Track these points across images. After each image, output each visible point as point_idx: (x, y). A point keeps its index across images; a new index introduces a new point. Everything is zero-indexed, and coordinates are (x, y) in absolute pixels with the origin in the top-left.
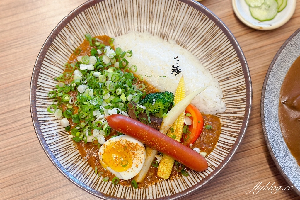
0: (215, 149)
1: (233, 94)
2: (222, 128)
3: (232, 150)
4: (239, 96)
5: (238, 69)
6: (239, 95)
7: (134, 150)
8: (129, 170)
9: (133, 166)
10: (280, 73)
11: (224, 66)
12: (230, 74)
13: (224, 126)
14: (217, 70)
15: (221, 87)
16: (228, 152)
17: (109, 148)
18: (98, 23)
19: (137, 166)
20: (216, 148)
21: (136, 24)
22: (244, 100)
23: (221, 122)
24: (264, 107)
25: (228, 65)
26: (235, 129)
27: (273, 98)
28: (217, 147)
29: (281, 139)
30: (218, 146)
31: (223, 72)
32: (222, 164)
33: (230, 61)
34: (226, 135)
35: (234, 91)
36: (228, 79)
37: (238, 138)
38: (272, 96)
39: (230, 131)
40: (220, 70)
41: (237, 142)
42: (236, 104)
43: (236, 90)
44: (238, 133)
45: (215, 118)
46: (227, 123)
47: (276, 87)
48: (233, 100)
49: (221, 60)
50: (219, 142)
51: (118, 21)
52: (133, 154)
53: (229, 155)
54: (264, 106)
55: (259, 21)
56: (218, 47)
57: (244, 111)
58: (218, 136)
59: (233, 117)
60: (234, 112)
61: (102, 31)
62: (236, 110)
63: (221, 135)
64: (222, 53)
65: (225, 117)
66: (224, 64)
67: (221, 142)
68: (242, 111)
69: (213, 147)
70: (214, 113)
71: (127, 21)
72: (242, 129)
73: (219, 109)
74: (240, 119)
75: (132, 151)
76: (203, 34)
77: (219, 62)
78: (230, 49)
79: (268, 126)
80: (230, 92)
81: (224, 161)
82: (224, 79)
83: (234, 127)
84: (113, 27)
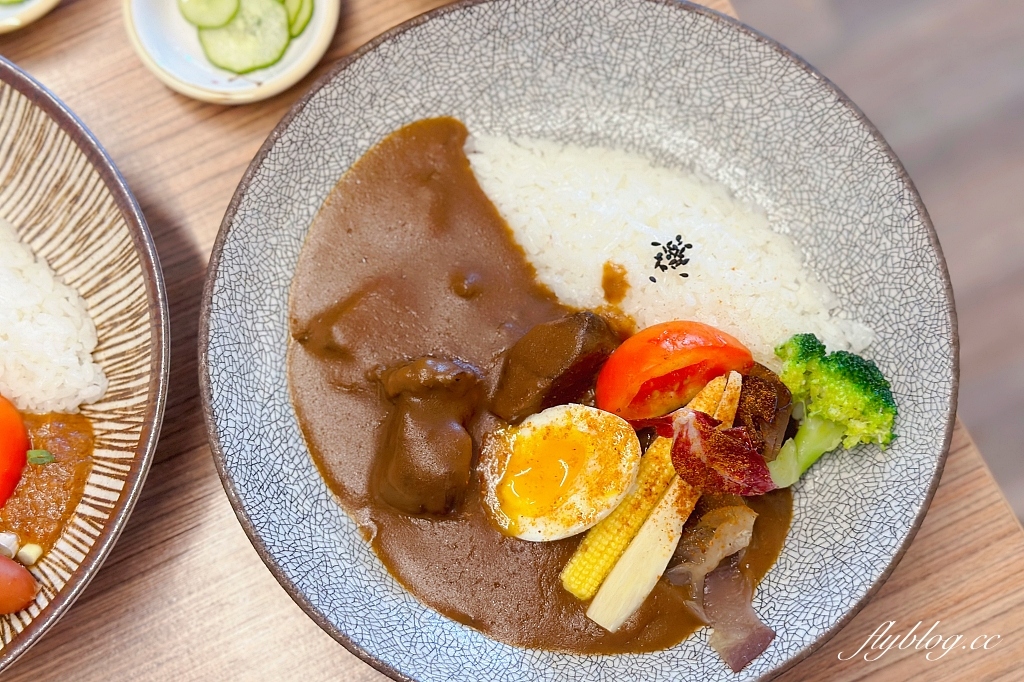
0: (70, 529)
1: (122, 332)
2: (97, 452)
3: (108, 524)
4: (137, 337)
5: (124, 244)
6: (137, 332)
11: (91, 239)
12: (109, 265)
13: (102, 447)
14: (75, 256)
15: (93, 313)
16: (98, 534)
20: (74, 525)
22: (145, 349)
23: (97, 433)
25: (99, 237)
26: (126, 449)
27: (259, 327)
28: (78, 521)
30: (81, 516)
31: (91, 262)
32: (76, 576)
33: (102, 222)
34: (104, 474)
35: (124, 321)
36: (105, 282)
37: (128, 479)
39: (114, 461)
40: (81, 258)
41: (124, 493)
42: (132, 364)
43: (131, 318)
44: (129, 464)
45: (76, 422)
46: (109, 432)
48: (123, 354)
49: (80, 223)
50: (83, 502)
53: (99, 541)
55: (232, 76)
56: (62, 179)
57: (148, 385)
58: (81, 481)
59: (126, 409)
60: (126, 394)
62: (131, 385)
63: (93, 478)
64: (76, 198)
65: (105, 412)
66: (89, 235)
67: (88, 500)
68: (142, 387)
69: (62, 523)
70: (72, 406)
72: (139, 450)
73: (78, 390)
74: (139, 415)
77: (74, 230)
78: (93, 181)
80: (115, 325)
81: (83, 566)
82: (97, 286)
83: (124, 445)
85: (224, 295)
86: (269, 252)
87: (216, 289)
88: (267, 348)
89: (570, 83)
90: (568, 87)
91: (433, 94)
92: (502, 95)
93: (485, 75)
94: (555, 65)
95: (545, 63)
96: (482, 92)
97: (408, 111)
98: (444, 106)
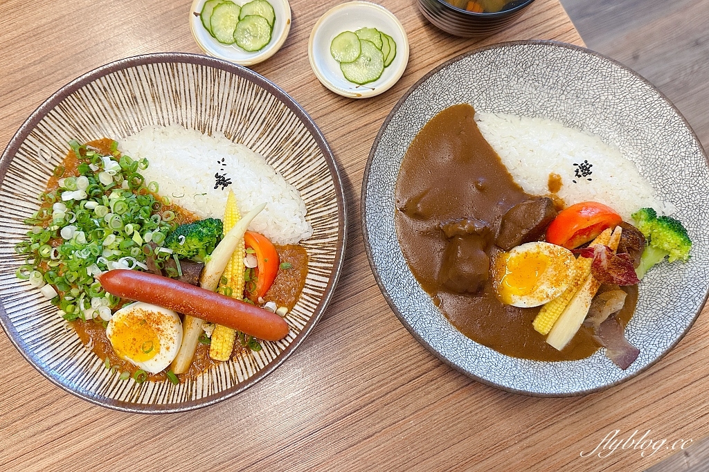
0: (300, 300)
1: (320, 207)
2: (310, 264)
3: (323, 299)
4: (329, 209)
5: (322, 166)
6: (329, 207)
7: (158, 325)
8: (158, 356)
9: (163, 350)
10: (389, 164)
11: (303, 163)
12: (313, 175)
13: (312, 261)
14: (294, 171)
15: (303, 198)
16: (318, 303)
17: (119, 325)
18: (87, 120)
19: (168, 348)
20: (302, 298)
21: (154, 114)
22: (335, 215)
23: (308, 254)
24: (366, 222)
25: (308, 162)
26: (327, 262)
27: (384, 204)
28: (303, 296)
29: (403, 268)
30: (305, 294)
31: (303, 174)
32: (309, 323)
33: (310, 155)
34: (315, 274)
35: (322, 202)
36: (311, 184)
37: (331, 277)
38: (380, 202)
39: (321, 268)
40: (298, 172)
41: (329, 284)
42: (326, 222)
43: (325, 200)
44: (330, 270)
45: (298, 249)
46: (316, 254)
47: (387, 187)
48: (321, 217)
49: (297, 156)
50: (306, 287)
51: (123, 112)
52: (158, 329)
53: (319, 306)
54: (367, 220)
55: (358, 85)
56: (289, 135)
57: (337, 232)
58: (304, 277)
59: (324, 243)
60: (325, 236)
61: (98, 133)
62: (327, 232)
63: (309, 276)
64: (297, 144)
65: (313, 245)
66: (303, 161)
67: (308, 286)
68: (334, 233)
69: (297, 297)
70: (296, 242)
71: (138, 110)
72: (336, 263)
73: (301, 234)
74: (333, 246)
75: (154, 326)
76: (263, 116)
77: (294, 159)
78: (306, 136)
79: (377, 251)
80: (317, 204)
81: (312, 318)
82: (306, 185)
83: (326, 261)
84: (117, 124)
85: (371, 190)
86: (388, 169)
87: (368, 187)
88: (388, 215)
89: (524, 88)
90: (524, 89)
91: (461, 93)
92: (492, 93)
93: (485, 84)
94: (518, 79)
95: (514, 78)
96: (482, 92)
97: (449, 102)
98: (465, 99)
